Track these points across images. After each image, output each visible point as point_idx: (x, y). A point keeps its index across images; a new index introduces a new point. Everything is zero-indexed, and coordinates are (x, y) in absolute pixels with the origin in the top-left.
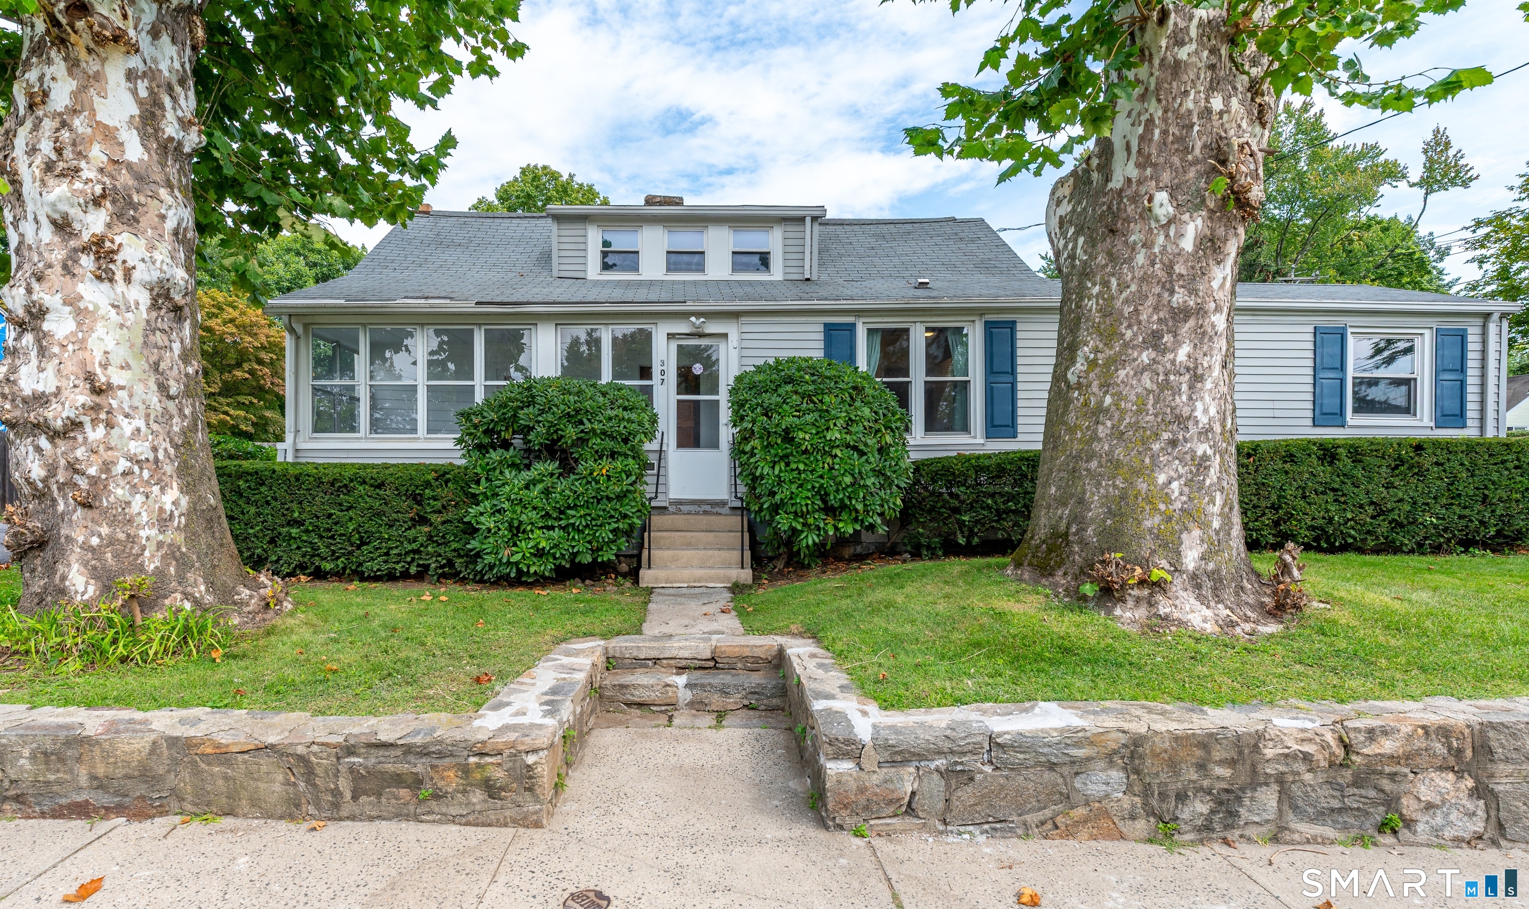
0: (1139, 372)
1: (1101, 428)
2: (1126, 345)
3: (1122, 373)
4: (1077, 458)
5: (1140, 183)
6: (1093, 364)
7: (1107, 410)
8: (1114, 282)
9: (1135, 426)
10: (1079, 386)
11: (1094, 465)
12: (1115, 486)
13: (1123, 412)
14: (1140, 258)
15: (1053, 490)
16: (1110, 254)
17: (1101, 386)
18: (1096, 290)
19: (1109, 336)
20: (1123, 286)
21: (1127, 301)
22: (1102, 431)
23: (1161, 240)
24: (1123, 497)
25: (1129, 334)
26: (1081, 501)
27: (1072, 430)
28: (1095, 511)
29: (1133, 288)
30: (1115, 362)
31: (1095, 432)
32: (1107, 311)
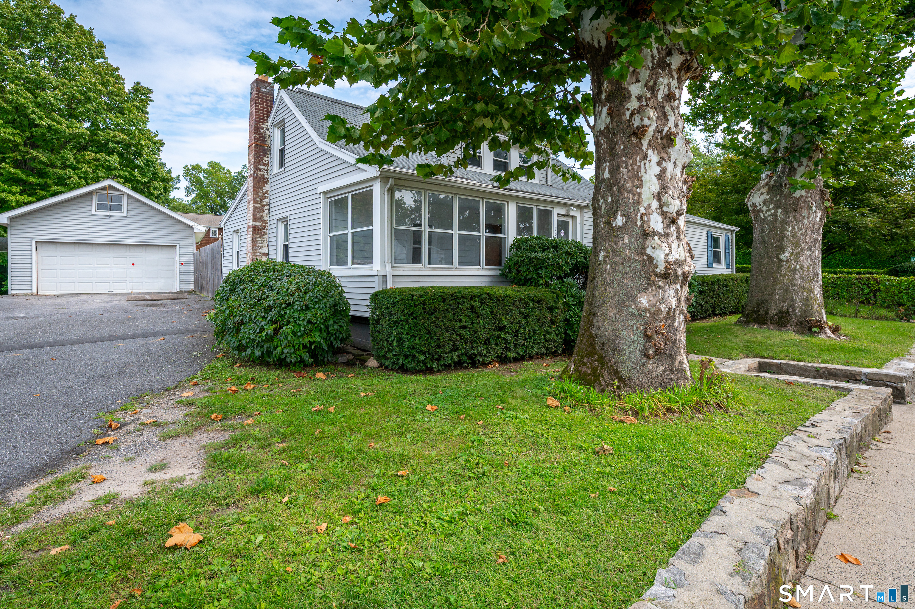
0: (807, 258)
1: (796, 276)
2: (802, 249)
3: (802, 258)
4: (787, 285)
5: (806, 197)
6: (791, 254)
7: (798, 270)
8: (796, 228)
9: (809, 276)
10: (787, 261)
11: (795, 288)
12: (804, 295)
13: (803, 271)
14: (806, 221)
15: (777, 297)
16: (794, 217)
17: (795, 261)
18: (790, 229)
19: (796, 245)
20: (800, 229)
21: (801, 234)
22: (797, 277)
23: (812, 217)
24: (807, 299)
25: (803, 245)
26: (792, 300)
27: (784, 276)
28: (798, 304)
29: (804, 230)
30: (798, 255)
31: (794, 277)
32: (794, 236)
